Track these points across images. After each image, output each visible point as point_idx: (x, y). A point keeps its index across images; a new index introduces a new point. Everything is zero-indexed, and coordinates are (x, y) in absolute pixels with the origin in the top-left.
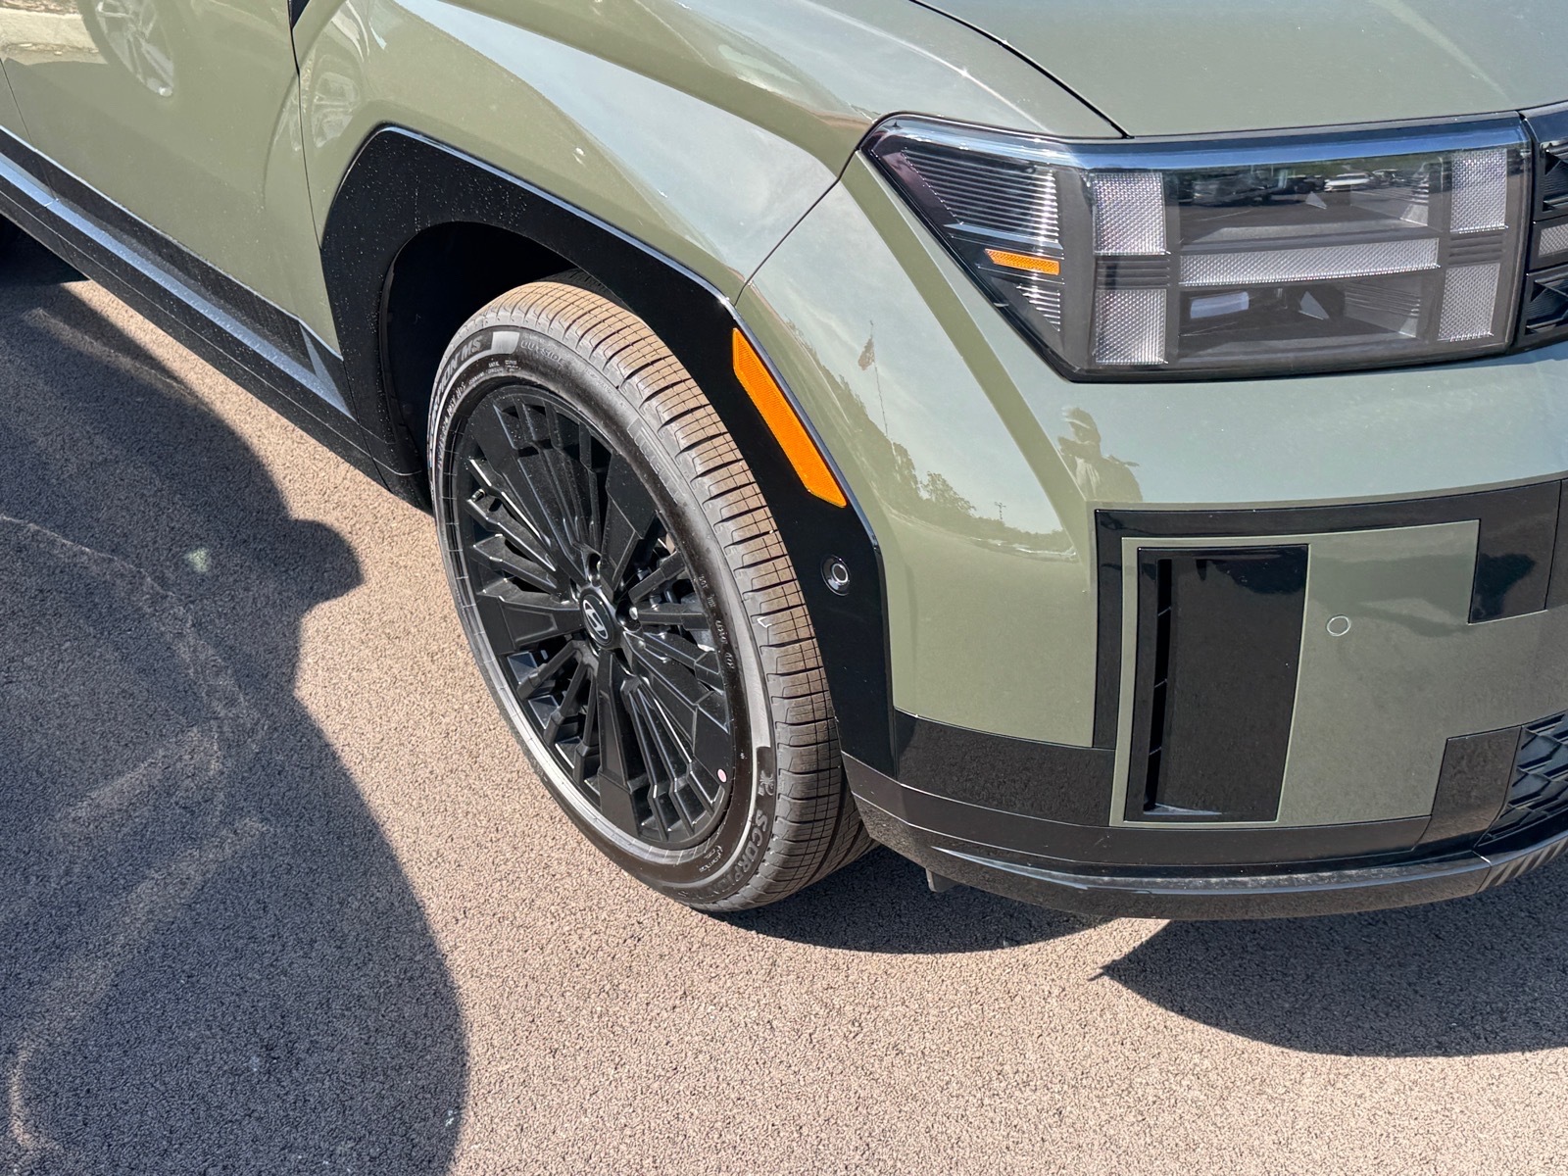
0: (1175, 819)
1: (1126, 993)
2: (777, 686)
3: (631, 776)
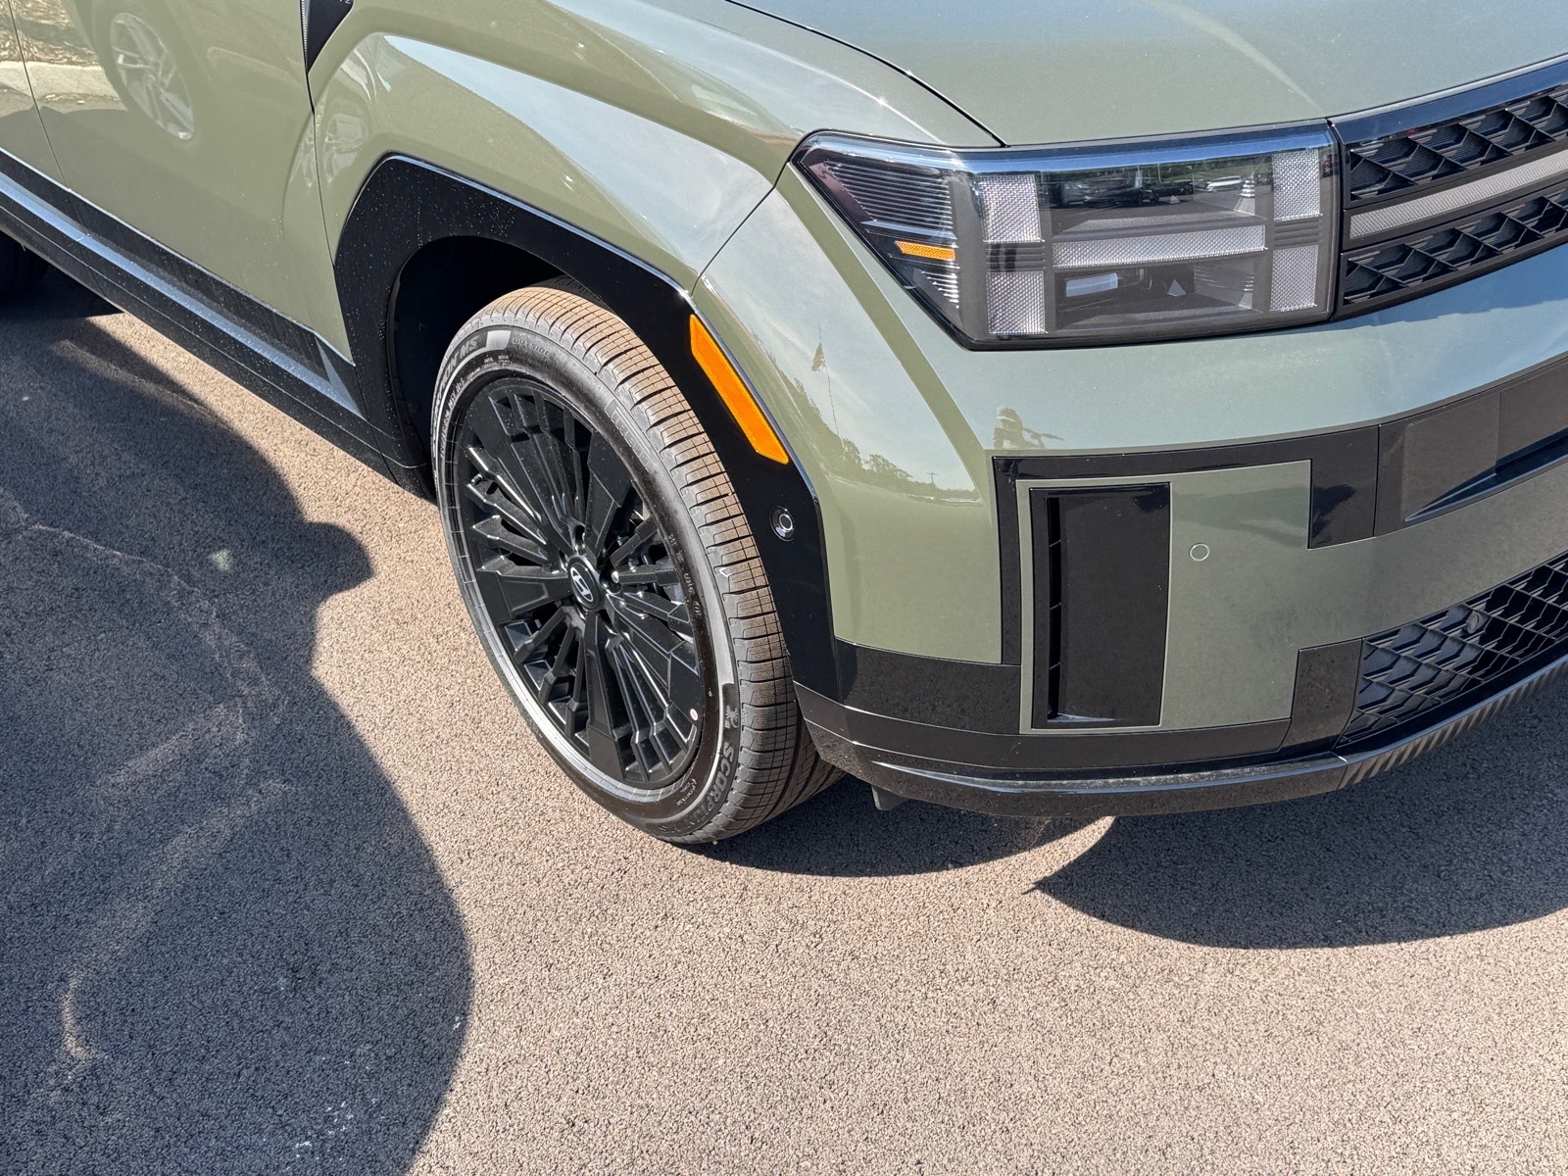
0: (1075, 725)
1: (1054, 903)
2: (739, 628)
3: (616, 726)
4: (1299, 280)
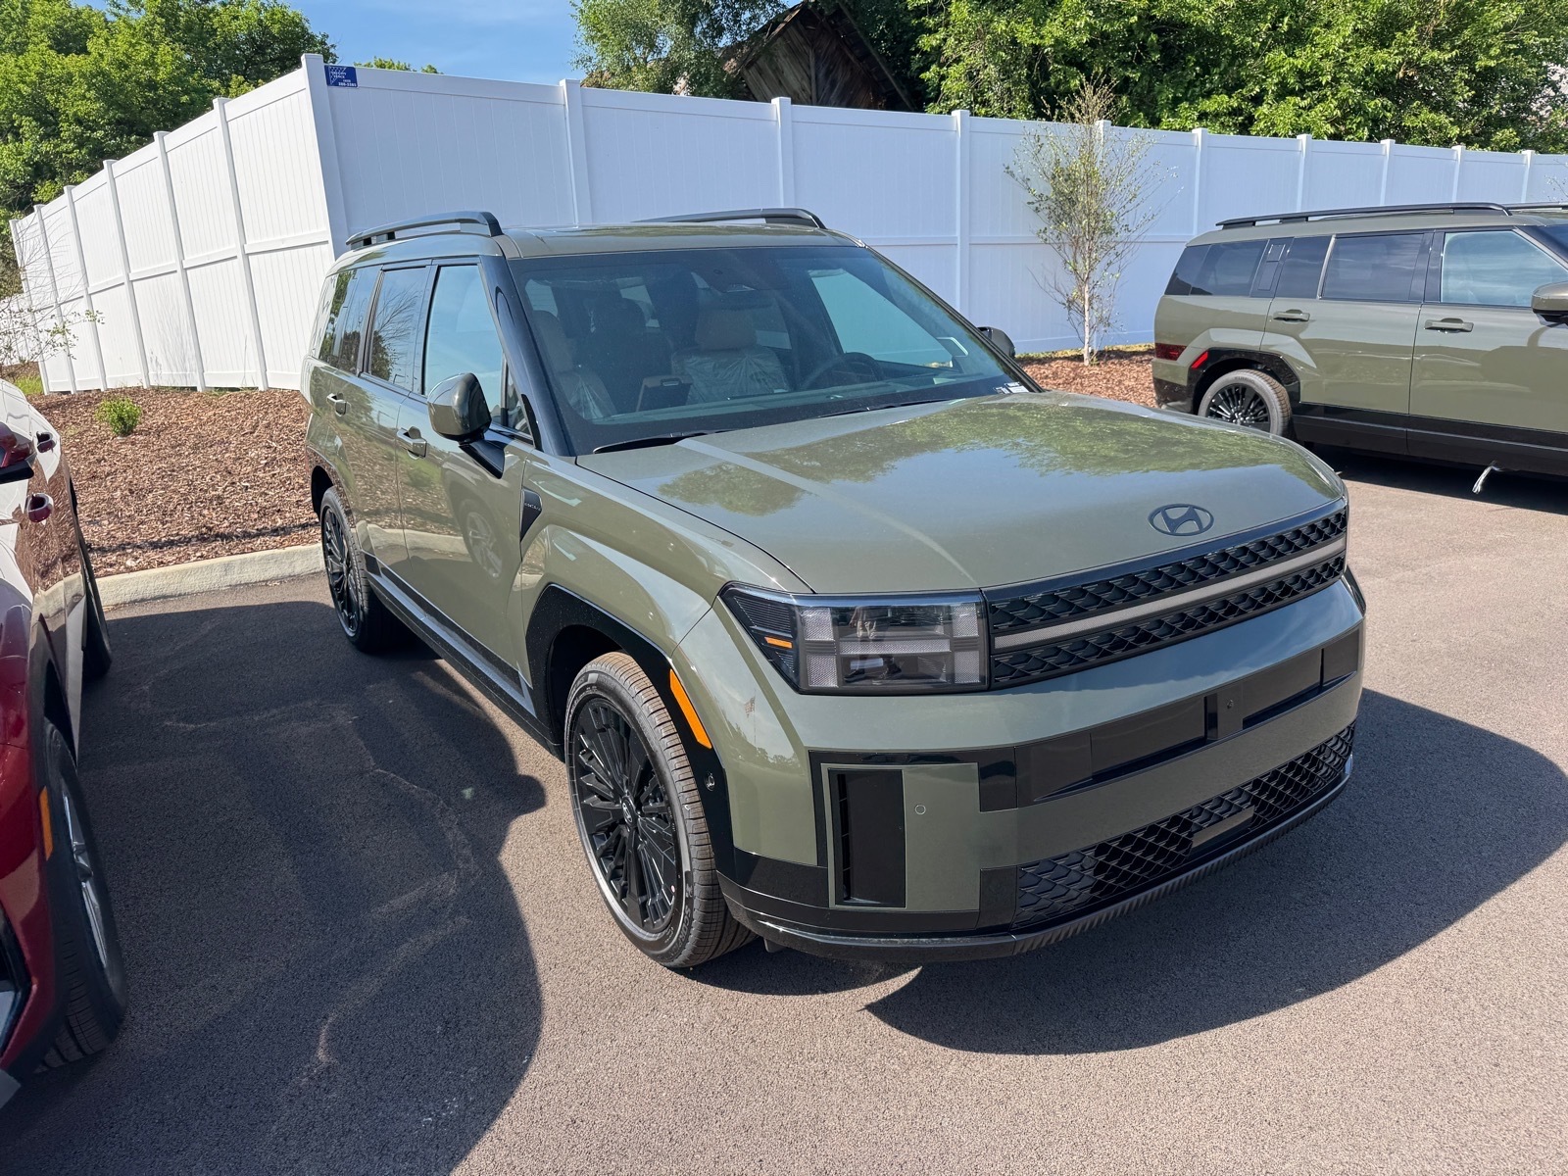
0: (861, 905)
2: (693, 839)
3: (640, 895)
4: (970, 666)
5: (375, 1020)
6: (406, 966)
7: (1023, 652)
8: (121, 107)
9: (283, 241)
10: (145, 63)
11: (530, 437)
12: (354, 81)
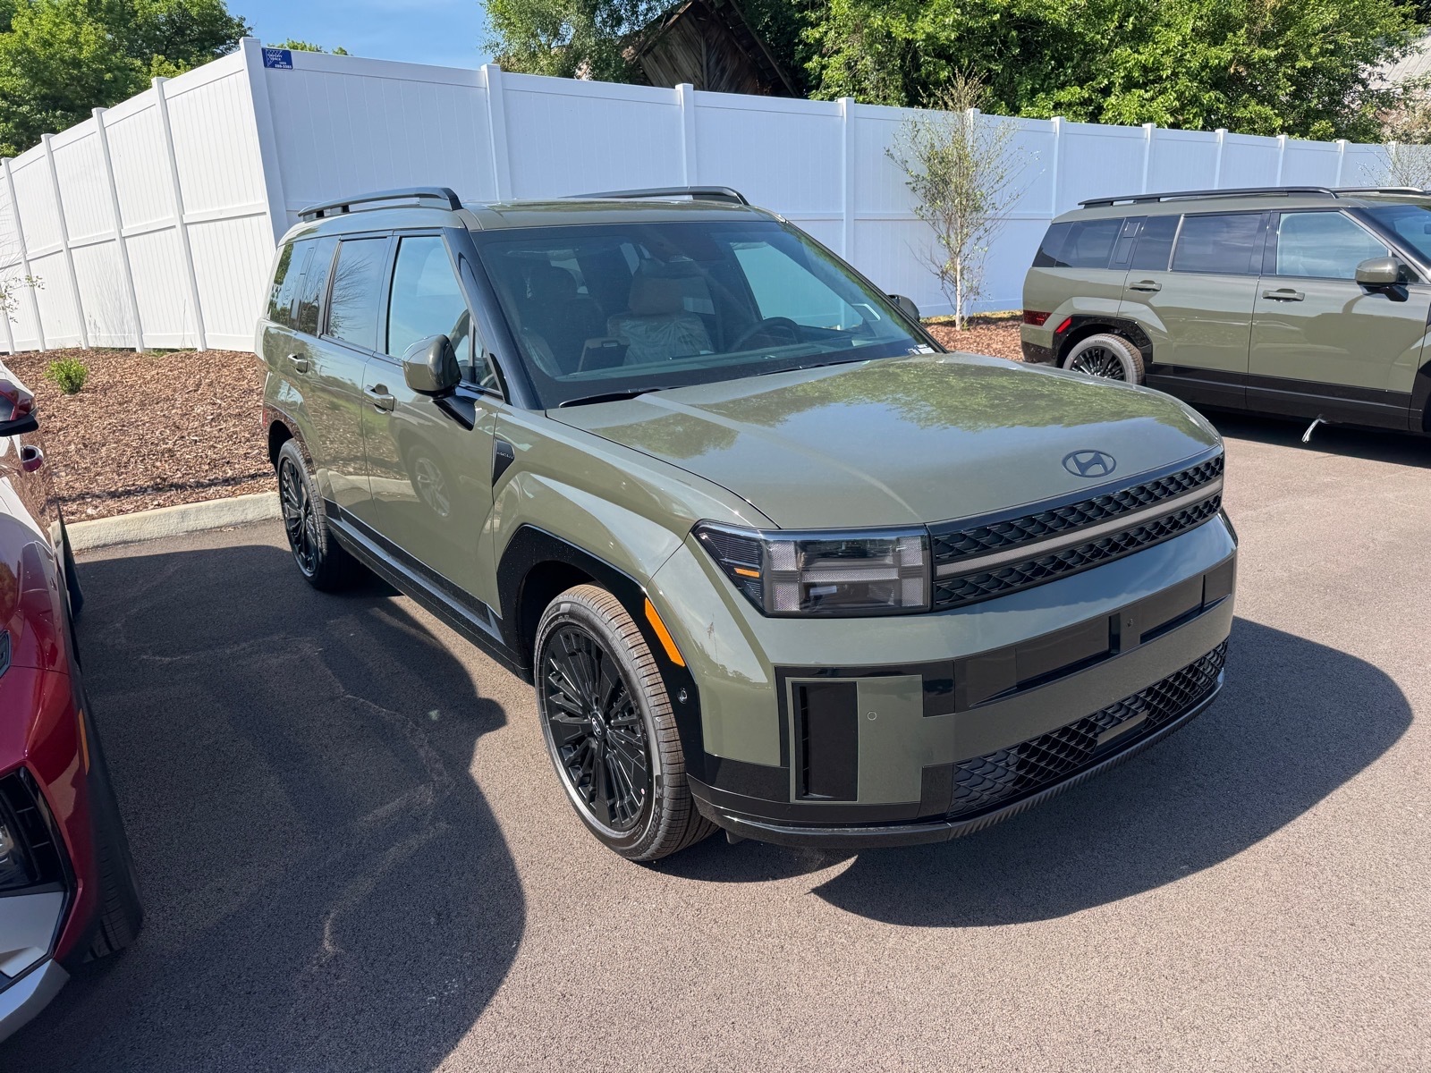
0: (817, 799)
1: (820, 900)
2: (664, 747)
4: (915, 592)
5: (373, 915)
6: (396, 866)
7: (960, 578)
8: (44, 83)
9: (221, 212)
10: (69, 41)
11: (500, 393)
12: (289, 62)
